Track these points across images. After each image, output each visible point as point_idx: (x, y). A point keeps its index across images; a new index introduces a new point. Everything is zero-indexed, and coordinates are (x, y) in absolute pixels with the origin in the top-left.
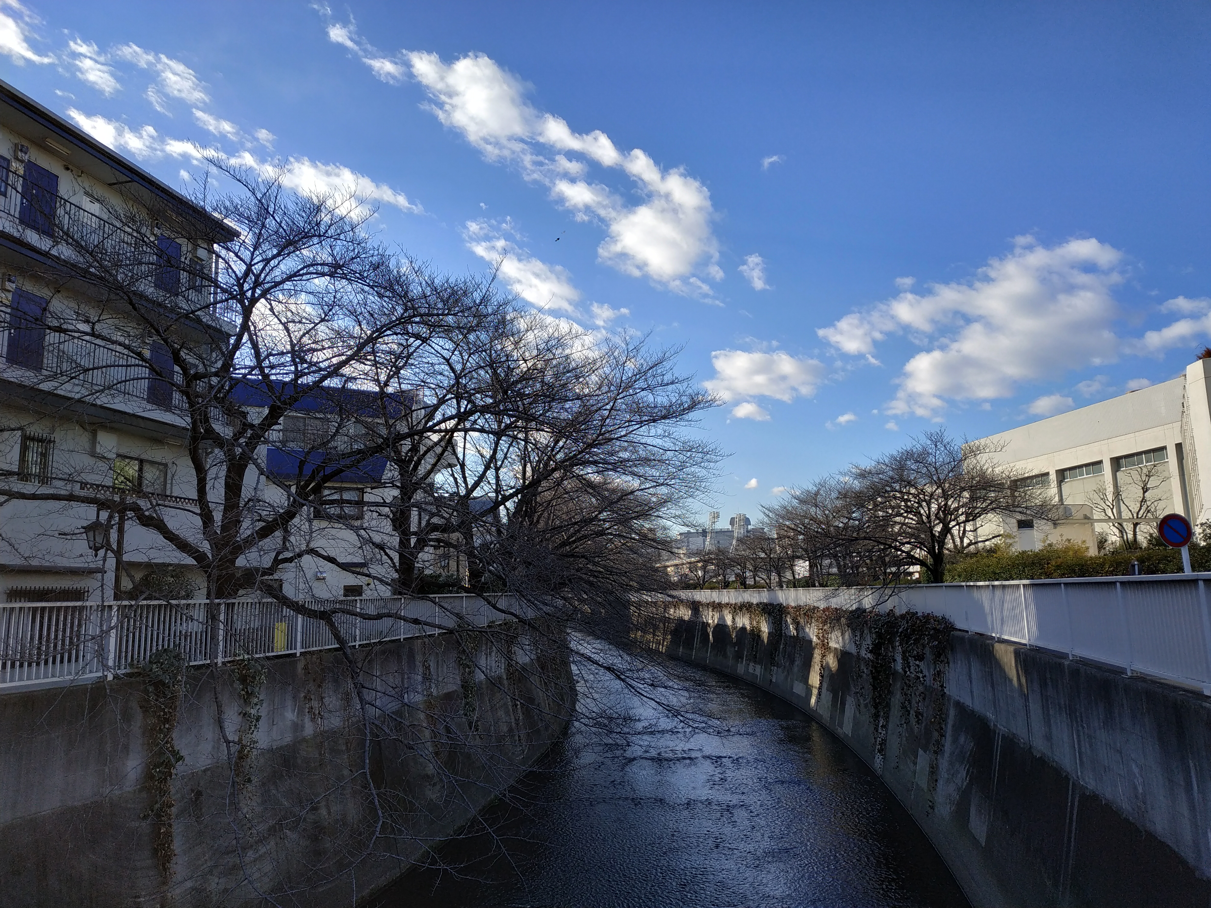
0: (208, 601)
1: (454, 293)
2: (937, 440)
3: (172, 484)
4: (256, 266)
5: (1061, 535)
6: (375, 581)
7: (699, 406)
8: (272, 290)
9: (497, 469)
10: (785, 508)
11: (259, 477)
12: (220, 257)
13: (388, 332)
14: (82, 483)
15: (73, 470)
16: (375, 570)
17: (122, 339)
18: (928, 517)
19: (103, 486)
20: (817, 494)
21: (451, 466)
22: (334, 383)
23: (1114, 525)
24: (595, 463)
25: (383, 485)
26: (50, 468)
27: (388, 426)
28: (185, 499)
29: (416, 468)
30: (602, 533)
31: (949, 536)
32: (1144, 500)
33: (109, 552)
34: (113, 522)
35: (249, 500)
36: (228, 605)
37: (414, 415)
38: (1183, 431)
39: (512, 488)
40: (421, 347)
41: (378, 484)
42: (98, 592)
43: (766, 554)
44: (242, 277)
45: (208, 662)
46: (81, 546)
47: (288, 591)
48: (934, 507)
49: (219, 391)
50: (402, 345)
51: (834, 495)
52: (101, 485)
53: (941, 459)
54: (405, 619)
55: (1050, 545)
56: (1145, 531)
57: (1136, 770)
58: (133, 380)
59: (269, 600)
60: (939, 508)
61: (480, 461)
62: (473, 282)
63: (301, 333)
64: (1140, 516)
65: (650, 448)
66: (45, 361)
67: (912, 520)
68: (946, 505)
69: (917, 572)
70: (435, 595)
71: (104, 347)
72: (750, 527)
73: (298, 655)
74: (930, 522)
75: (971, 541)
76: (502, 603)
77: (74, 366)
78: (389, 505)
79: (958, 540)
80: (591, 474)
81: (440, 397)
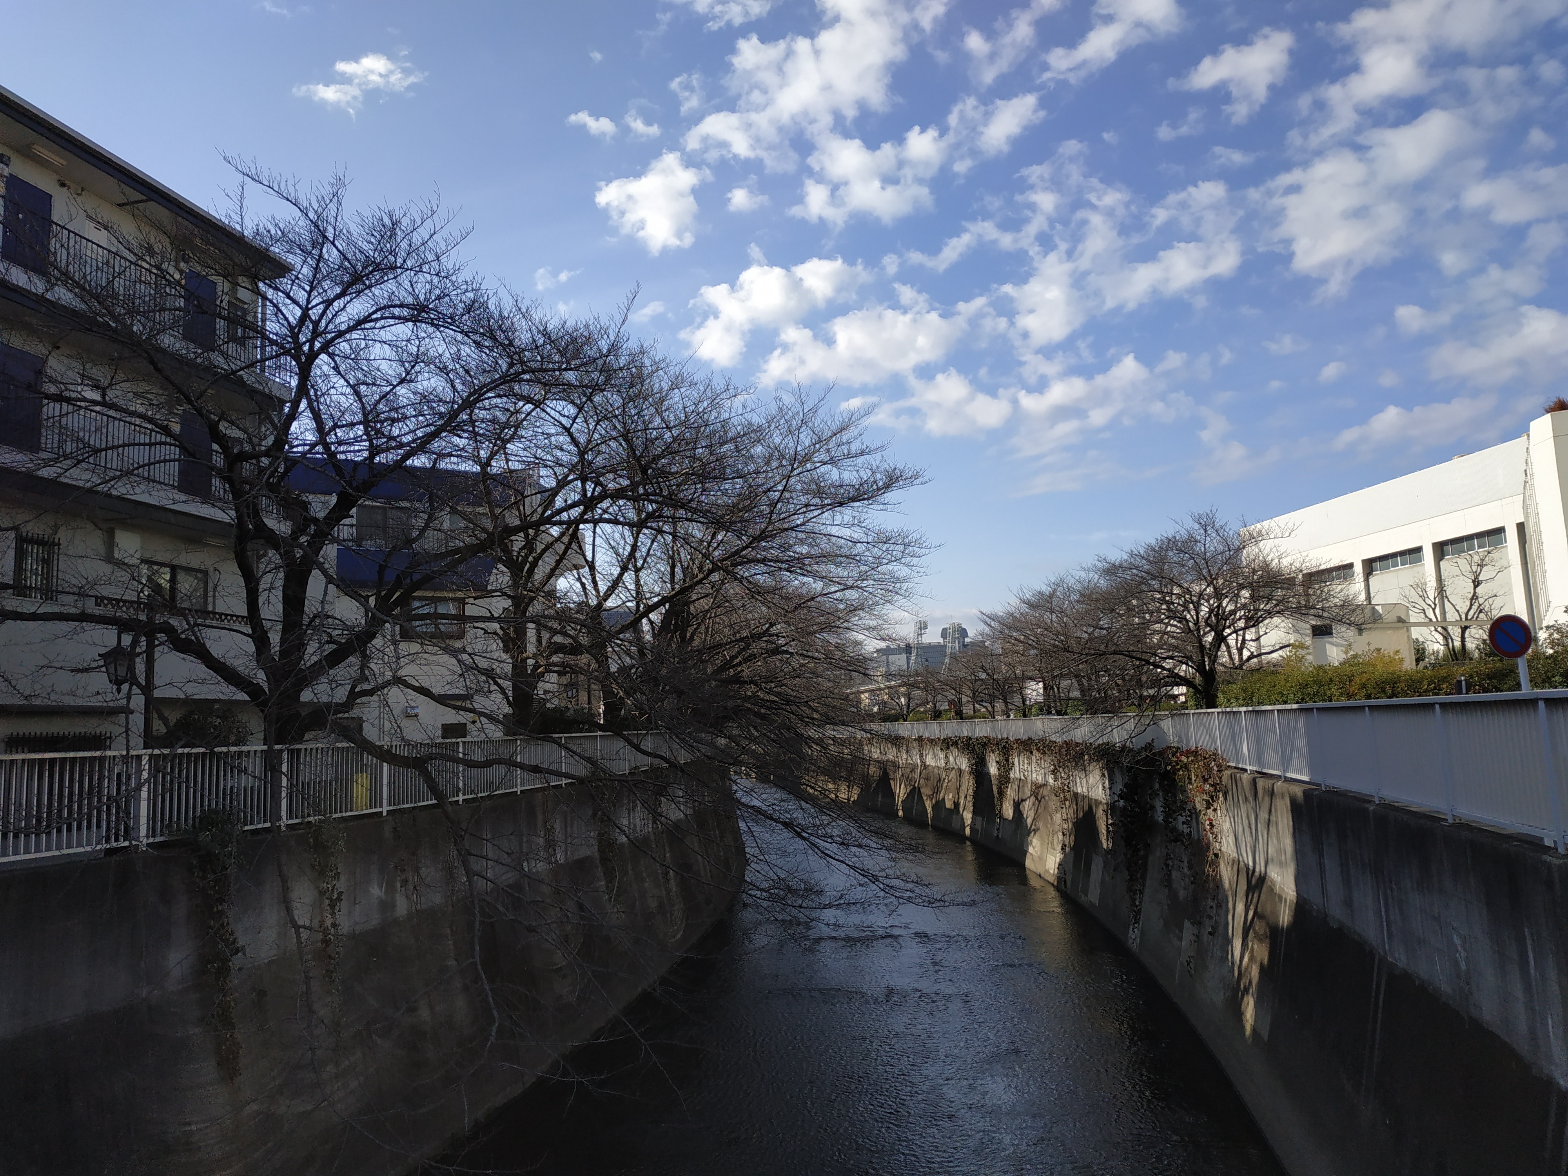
0: (265, 747)
1: (574, 340)
2: (1206, 524)
3: (214, 596)
4: (314, 310)
5: (1369, 644)
6: (482, 719)
7: (897, 484)
8: (337, 341)
9: (637, 570)
10: (1012, 615)
11: (326, 587)
12: (267, 299)
13: (490, 395)
14: (96, 597)
15: (84, 582)
16: (480, 702)
17: (141, 409)
18: (1196, 623)
19: (125, 601)
20: (1051, 596)
21: (577, 567)
22: (419, 461)
23: (1436, 630)
24: (764, 561)
25: (489, 594)
26: (55, 580)
27: (495, 517)
28: (232, 616)
29: (531, 572)
30: (777, 651)
31: (1223, 647)
32: (1475, 597)
33: (134, 687)
34: (138, 650)
35: (315, 617)
36: (291, 752)
37: (527, 500)
38: (1525, 507)
39: (658, 595)
40: (533, 414)
41: (484, 592)
42: (122, 740)
43: (988, 674)
44: (296, 326)
45: (268, 825)
46: (100, 681)
47: (370, 732)
48: (1204, 609)
49: (272, 475)
50: (508, 410)
51: (1074, 597)
52: (121, 600)
53: (1212, 548)
54: (521, 766)
55: (1355, 656)
56: (1477, 636)
57: (1457, 941)
58: (159, 462)
59: (345, 745)
60: (1211, 611)
61: (615, 561)
62: (598, 326)
63: (377, 397)
64: (1469, 617)
65: (834, 539)
66: (43, 440)
67: (1174, 627)
68: (1219, 607)
69: (1182, 694)
70: (561, 735)
71: (120, 420)
72: (967, 640)
73: (385, 814)
74: (1198, 630)
75: (1252, 653)
76: (648, 744)
77: (81, 446)
78: (498, 620)
79: (1234, 651)
80: (761, 576)
81: (560, 478)
